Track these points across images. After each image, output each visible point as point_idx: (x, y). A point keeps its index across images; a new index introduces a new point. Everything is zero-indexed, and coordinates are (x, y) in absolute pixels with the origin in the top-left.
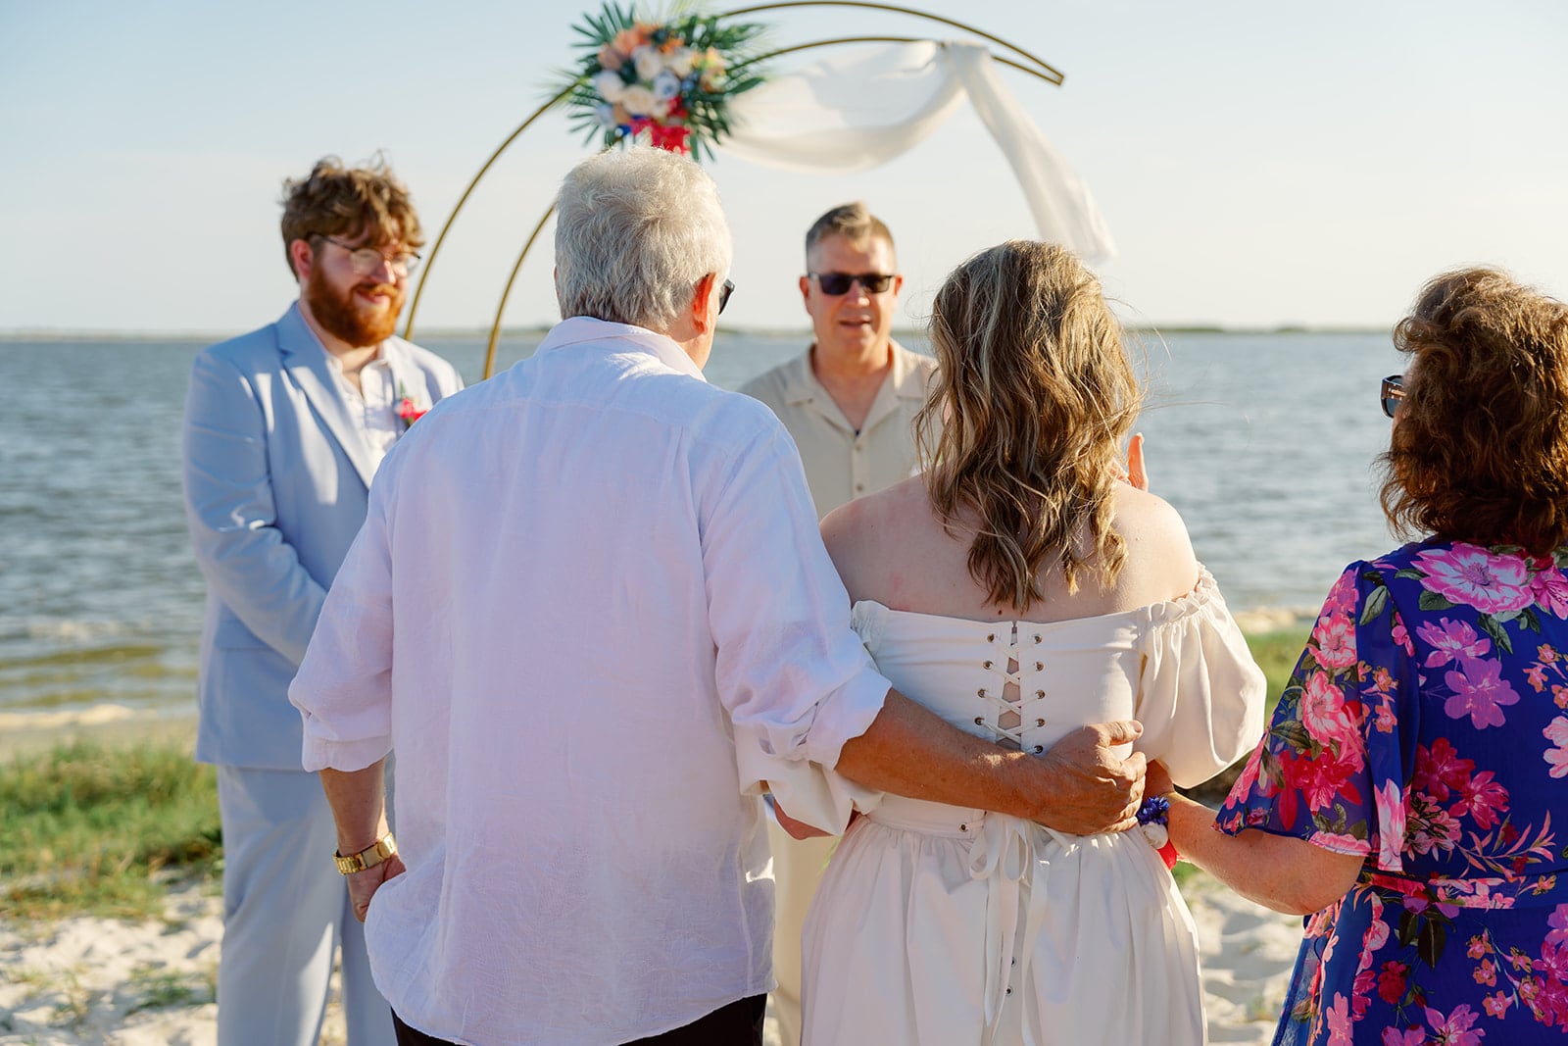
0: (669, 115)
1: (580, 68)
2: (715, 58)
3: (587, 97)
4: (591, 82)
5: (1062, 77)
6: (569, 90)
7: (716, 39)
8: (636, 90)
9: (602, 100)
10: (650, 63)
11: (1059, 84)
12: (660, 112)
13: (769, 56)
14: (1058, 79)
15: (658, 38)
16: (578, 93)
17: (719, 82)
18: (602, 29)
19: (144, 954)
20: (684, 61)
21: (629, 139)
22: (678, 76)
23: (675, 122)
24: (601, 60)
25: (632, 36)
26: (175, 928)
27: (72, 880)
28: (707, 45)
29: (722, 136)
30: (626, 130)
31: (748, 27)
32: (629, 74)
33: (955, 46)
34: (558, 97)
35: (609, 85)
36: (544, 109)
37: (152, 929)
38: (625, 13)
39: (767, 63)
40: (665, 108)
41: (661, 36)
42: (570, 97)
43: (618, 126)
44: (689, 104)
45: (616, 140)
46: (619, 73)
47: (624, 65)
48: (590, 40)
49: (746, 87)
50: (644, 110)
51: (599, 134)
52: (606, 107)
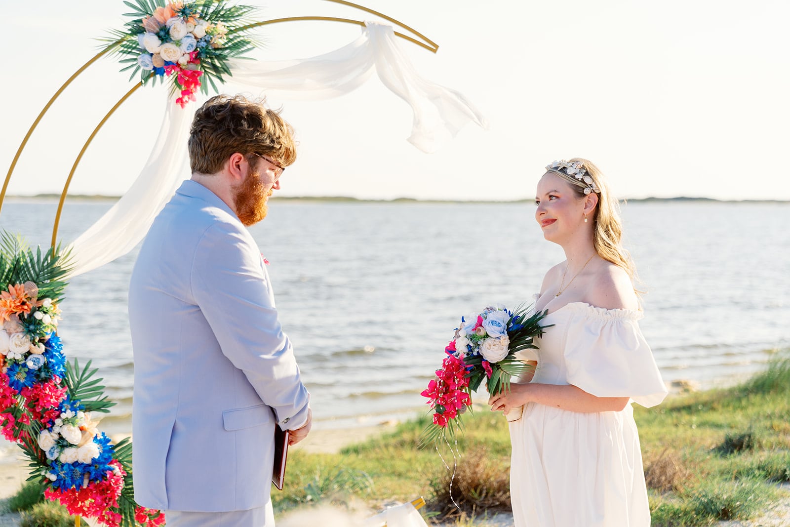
0: (188, 62)
1: (126, 29)
2: (221, 27)
3: (131, 48)
4: (134, 38)
5: (437, 47)
6: (118, 42)
7: (217, 16)
8: (168, 45)
9: (144, 51)
10: (179, 29)
11: (435, 51)
12: (183, 61)
13: (252, 26)
14: (433, 48)
15: (185, 12)
17: (220, 42)
20: (202, 28)
21: (158, 77)
22: (196, 38)
23: (192, 67)
24: (145, 24)
25: (167, 13)
28: (216, 19)
29: (224, 76)
30: (157, 71)
31: (244, 7)
32: (164, 35)
33: (373, 25)
34: (110, 47)
35: (150, 41)
39: (250, 30)
40: (187, 58)
41: (187, 12)
42: (118, 47)
43: (154, 68)
44: (203, 57)
45: (149, 76)
46: (158, 34)
47: (161, 29)
48: (136, 11)
49: (237, 46)
50: (173, 59)
51: (139, 73)
52: (147, 57)
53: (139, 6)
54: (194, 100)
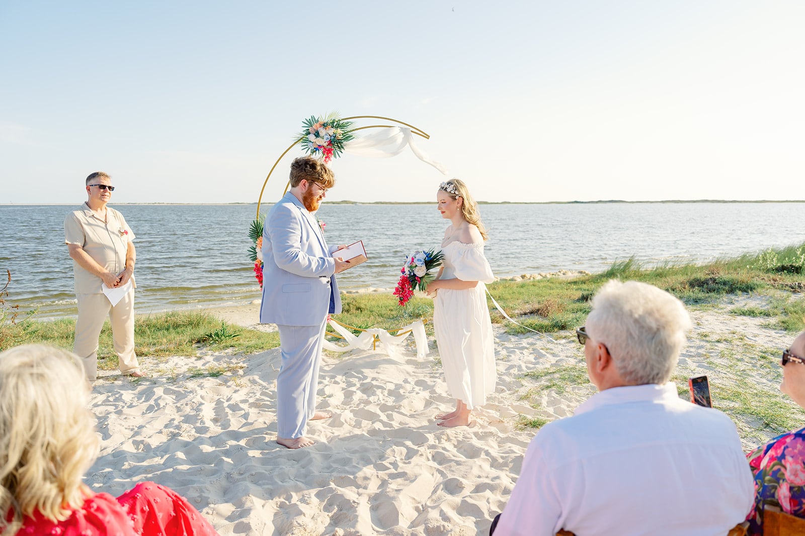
0: (327, 145)
1: (304, 133)
2: (339, 131)
3: (306, 141)
4: (307, 136)
5: (429, 136)
6: (301, 138)
7: (339, 126)
8: (319, 139)
9: (310, 141)
10: (322, 132)
11: (428, 139)
13: (353, 130)
14: (427, 137)
15: (324, 125)
16: (304, 140)
17: (340, 137)
18: (310, 123)
19: (192, 365)
20: (332, 131)
21: (317, 151)
22: (330, 135)
23: (329, 147)
24: (310, 131)
25: (318, 126)
26: (200, 358)
27: (172, 346)
28: (337, 127)
29: (342, 150)
30: (317, 149)
31: (348, 123)
32: (317, 135)
34: (299, 141)
35: (312, 137)
36: (295, 143)
37: (193, 359)
38: (316, 119)
39: (353, 132)
40: (327, 143)
41: (325, 125)
42: (302, 141)
43: (315, 148)
44: (333, 143)
45: (314, 152)
46: (315, 134)
47: (316, 132)
48: (307, 126)
49: (348, 138)
50: (321, 144)
51: (310, 150)
52: (311, 143)
53: (307, 123)
54: (331, 160)
